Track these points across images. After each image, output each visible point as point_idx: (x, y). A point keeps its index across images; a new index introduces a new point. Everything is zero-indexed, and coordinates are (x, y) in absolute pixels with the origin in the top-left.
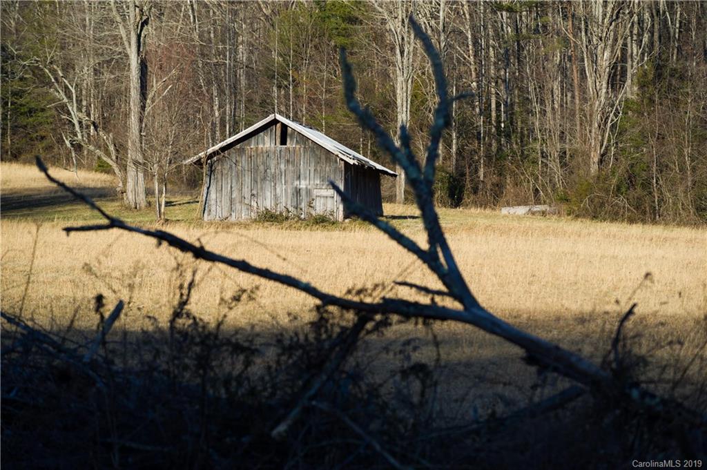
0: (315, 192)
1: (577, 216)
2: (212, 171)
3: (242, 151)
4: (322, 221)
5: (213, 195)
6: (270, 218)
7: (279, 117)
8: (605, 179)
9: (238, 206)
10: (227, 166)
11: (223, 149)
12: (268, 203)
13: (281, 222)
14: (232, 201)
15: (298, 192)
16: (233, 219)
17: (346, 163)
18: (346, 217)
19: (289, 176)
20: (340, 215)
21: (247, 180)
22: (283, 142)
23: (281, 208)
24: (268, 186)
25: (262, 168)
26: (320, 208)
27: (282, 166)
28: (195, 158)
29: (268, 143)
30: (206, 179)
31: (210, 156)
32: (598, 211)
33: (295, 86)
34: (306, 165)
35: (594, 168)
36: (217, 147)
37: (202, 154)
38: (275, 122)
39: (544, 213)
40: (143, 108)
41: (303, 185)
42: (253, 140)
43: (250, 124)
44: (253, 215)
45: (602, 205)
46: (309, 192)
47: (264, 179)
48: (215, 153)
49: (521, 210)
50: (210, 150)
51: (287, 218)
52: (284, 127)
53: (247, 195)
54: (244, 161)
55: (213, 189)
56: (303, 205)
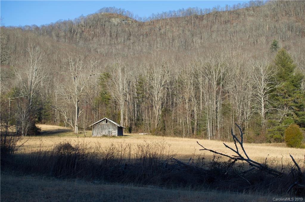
0: (113, 131)
1: (153, 135)
2: (94, 128)
3: (99, 124)
4: (114, 136)
5: (94, 132)
6: (104, 136)
7: (106, 118)
8: (158, 128)
9: (98, 134)
10: (97, 126)
11: (96, 124)
12: (104, 133)
13: (107, 137)
14: (97, 133)
15: (109, 131)
16: (98, 136)
17: (118, 126)
18: (118, 136)
19: (108, 128)
20: (117, 135)
21: (100, 129)
22: (107, 122)
23: (106, 134)
24: (104, 130)
25: (103, 127)
26: (113, 134)
27: (107, 127)
28: (91, 126)
29: (104, 123)
30: (93, 129)
31: (94, 125)
32: (157, 134)
33: (98, 111)
34: (111, 127)
35: (156, 127)
36: (95, 123)
37: (92, 125)
38: (105, 119)
39: (146, 134)
40: (78, 116)
41: (110, 130)
42: (101, 122)
43: (100, 120)
44: (101, 135)
45: (158, 133)
46: (111, 131)
47: (103, 129)
48: (95, 124)
49: (142, 134)
50: (94, 124)
51: (107, 136)
52: (107, 120)
53: (100, 132)
54: (100, 126)
55: (94, 131)
56: (110, 134)
